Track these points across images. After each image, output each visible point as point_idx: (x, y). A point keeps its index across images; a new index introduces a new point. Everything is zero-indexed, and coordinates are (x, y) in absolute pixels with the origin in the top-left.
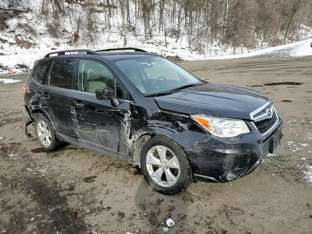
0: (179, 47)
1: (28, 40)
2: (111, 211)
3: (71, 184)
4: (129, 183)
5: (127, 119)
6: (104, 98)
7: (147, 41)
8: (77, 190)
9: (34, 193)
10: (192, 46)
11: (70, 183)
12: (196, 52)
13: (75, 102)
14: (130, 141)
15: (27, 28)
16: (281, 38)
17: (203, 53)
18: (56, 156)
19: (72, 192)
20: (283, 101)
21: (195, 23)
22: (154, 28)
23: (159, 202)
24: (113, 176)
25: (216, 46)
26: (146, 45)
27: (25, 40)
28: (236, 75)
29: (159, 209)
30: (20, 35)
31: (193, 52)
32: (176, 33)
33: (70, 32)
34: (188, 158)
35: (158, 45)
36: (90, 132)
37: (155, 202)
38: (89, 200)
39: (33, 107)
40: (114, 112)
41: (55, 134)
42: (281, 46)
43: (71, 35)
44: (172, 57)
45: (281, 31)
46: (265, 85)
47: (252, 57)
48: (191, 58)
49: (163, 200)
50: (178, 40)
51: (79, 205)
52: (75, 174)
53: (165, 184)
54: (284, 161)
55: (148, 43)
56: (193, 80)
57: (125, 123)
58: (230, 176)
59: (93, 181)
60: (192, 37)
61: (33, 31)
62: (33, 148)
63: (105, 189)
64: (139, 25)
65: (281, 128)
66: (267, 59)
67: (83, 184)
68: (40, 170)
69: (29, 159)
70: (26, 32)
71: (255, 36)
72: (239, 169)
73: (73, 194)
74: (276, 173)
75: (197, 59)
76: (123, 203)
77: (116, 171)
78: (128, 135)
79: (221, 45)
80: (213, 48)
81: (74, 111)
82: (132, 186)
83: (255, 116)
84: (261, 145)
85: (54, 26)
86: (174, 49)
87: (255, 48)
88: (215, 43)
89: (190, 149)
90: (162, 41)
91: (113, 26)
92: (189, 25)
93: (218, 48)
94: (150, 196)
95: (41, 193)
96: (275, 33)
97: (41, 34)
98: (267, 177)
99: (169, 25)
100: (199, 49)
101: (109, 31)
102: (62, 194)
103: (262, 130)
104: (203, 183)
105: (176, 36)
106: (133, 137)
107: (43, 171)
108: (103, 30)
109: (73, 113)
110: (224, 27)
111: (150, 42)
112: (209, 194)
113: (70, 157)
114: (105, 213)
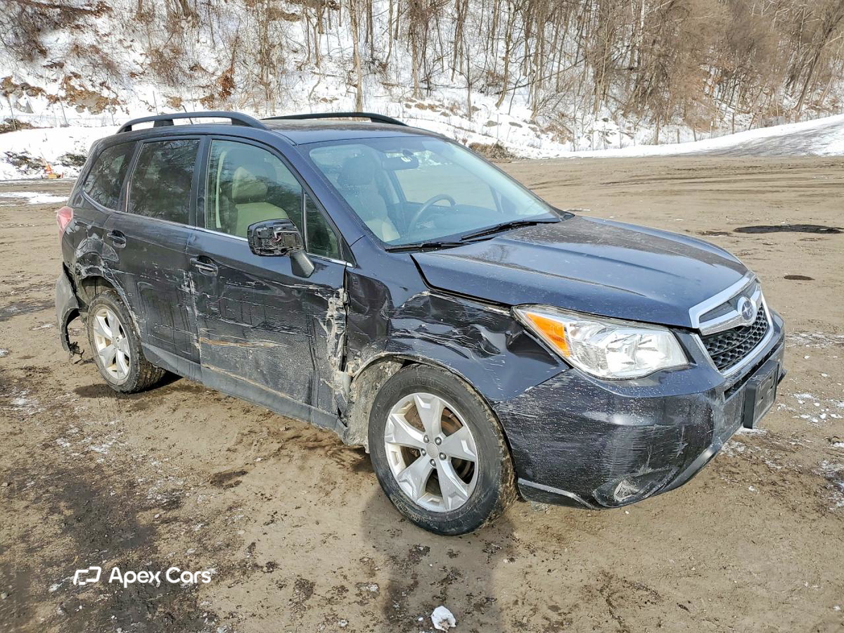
0: (505, 120)
1: (97, 89)
2: (276, 574)
3: (174, 490)
4: (336, 495)
5: (335, 313)
6: (271, 251)
7: (419, 101)
8: (187, 508)
9: (68, 513)
10: (540, 119)
11: (171, 486)
12: (551, 135)
13: (195, 260)
14: (340, 378)
15: (96, 57)
16: (788, 102)
17: (569, 139)
18: (140, 407)
19: (175, 513)
20: (786, 277)
21: (551, 56)
22: (438, 66)
23: (417, 553)
24: (291, 471)
25: (605, 120)
26: (414, 111)
27: (91, 89)
28: (659, 202)
29: (414, 576)
30: (76, 76)
31: (543, 136)
32: (496, 83)
33: (211, 70)
34: (504, 433)
35: (448, 112)
36: (232, 344)
37: (403, 555)
38: (219, 540)
39: (83, 270)
40: (299, 291)
41: (140, 346)
42: (787, 126)
43: (214, 78)
44: (484, 148)
45: (788, 85)
46: (740, 230)
47: (705, 155)
48: (536, 150)
49: (427, 549)
50: (504, 102)
51: (190, 551)
52: (188, 461)
53: (437, 503)
54: (785, 450)
55: (421, 107)
56: (531, 208)
57: (329, 324)
58: (623, 488)
59: (238, 483)
60: (542, 94)
61: (110, 67)
62: (83, 385)
63: (268, 508)
64: (399, 55)
65: (781, 355)
66: (748, 160)
67: (206, 492)
68: (92, 447)
69: (68, 413)
70: (94, 67)
71: (715, 95)
72: (650, 470)
73: (176, 519)
74: (761, 483)
75: (552, 155)
76: (313, 554)
77: (304, 458)
78: (337, 360)
79: (621, 119)
80: (600, 125)
81: (192, 285)
82: (344, 504)
83: (703, 318)
84: (718, 404)
85: (168, 54)
86: (490, 124)
87: (714, 128)
88: (604, 112)
89: (511, 407)
90: (460, 101)
91: (326, 60)
92: (535, 62)
93: (611, 125)
94: (393, 536)
95: (89, 511)
96: (773, 90)
97: (133, 75)
98: (732, 494)
99: (479, 59)
100: (560, 129)
101: (317, 70)
102: (144, 518)
103: (723, 360)
104: (543, 506)
105: (497, 90)
106: (350, 365)
107: (101, 450)
108: (300, 68)
109: (187, 290)
110: (631, 69)
111: (426, 103)
112: (560, 539)
113: (180, 414)
114: (261, 580)
